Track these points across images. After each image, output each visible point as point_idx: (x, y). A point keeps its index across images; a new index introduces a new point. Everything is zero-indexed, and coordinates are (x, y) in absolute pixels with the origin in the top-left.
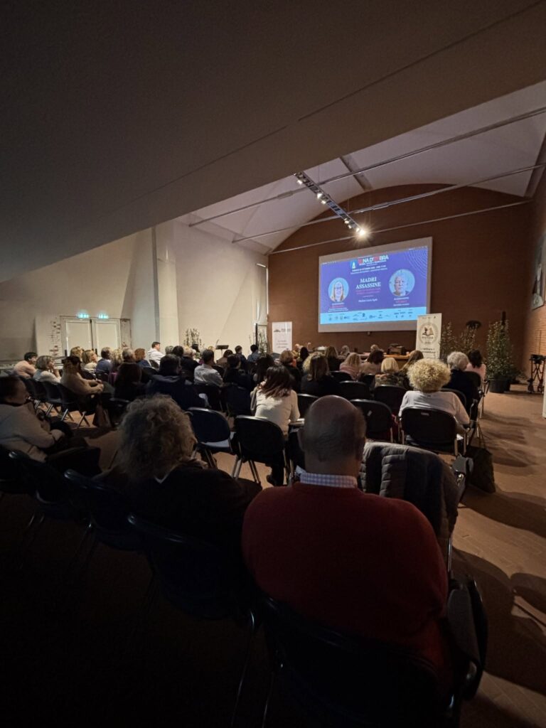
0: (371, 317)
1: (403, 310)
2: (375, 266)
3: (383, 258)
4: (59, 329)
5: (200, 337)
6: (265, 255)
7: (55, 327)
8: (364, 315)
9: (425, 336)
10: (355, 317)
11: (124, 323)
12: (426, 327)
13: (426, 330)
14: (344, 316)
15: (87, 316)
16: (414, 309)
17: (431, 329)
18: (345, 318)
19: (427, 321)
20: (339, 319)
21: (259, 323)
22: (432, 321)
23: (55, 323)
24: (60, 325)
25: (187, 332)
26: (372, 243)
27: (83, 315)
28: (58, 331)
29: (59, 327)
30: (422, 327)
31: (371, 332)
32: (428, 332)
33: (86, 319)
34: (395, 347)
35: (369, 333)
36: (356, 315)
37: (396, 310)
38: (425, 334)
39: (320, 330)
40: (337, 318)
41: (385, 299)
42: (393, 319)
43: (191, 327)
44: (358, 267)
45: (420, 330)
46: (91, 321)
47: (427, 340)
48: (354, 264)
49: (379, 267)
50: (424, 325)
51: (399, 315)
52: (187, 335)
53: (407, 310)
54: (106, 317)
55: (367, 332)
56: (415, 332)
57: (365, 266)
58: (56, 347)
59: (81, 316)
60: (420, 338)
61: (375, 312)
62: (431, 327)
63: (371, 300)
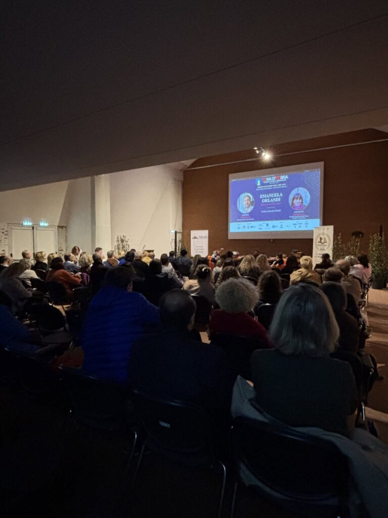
0: (274, 227)
1: (300, 221)
2: (277, 184)
3: (284, 178)
4: (6, 235)
5: (128, 243)
6: (181, 170)
7: (3, 233)
8: (267, 225)
9: (320, 244)
10: (260, 227)
11: (60, 229)
12: (321, 236)
13: (321, 239)
14: (251, 225)
15: (30, 224)
16: (309, 221)
17: (325, 238)
18: (251, 227)
19: (321, 231)
20: (246, 228)
21: (178, 231)
22: (325, 232)
23: (3, 229)
24: (7, 231)
25: (118, 238)
26: (274, 165)
27: (27, 223)
28: (6, 236)
29: (6, 233)
30: (317, 237)
31: (274, 240)
32: (323, 241)
33: (29, 226)
34: (296, 252)
35: (272, 241)
36: (261, 225)
37: (295, 222)
38: (320, 242)
39: (230, 237)
40: (244, 227)
41: (286, 211)
42: (292, 228)
43: (121, 235)
44: (262, 184)
45: (316, 239)
46: (33, 228)
47: (322, 247)
48: (259, 182)
49: (280, 185)
50: (319, 235)
51: (297, 226)
52: (118, 241)
53: (303, 221)
54: (46, 225)
55: (270, 240)
56: (311, 240)
57: (268, 184)
58: (4, 251)
59: (25, 224)
60: (316, 244)
61: (277, 223)
62: (325, 236)
63: (273, 211)
